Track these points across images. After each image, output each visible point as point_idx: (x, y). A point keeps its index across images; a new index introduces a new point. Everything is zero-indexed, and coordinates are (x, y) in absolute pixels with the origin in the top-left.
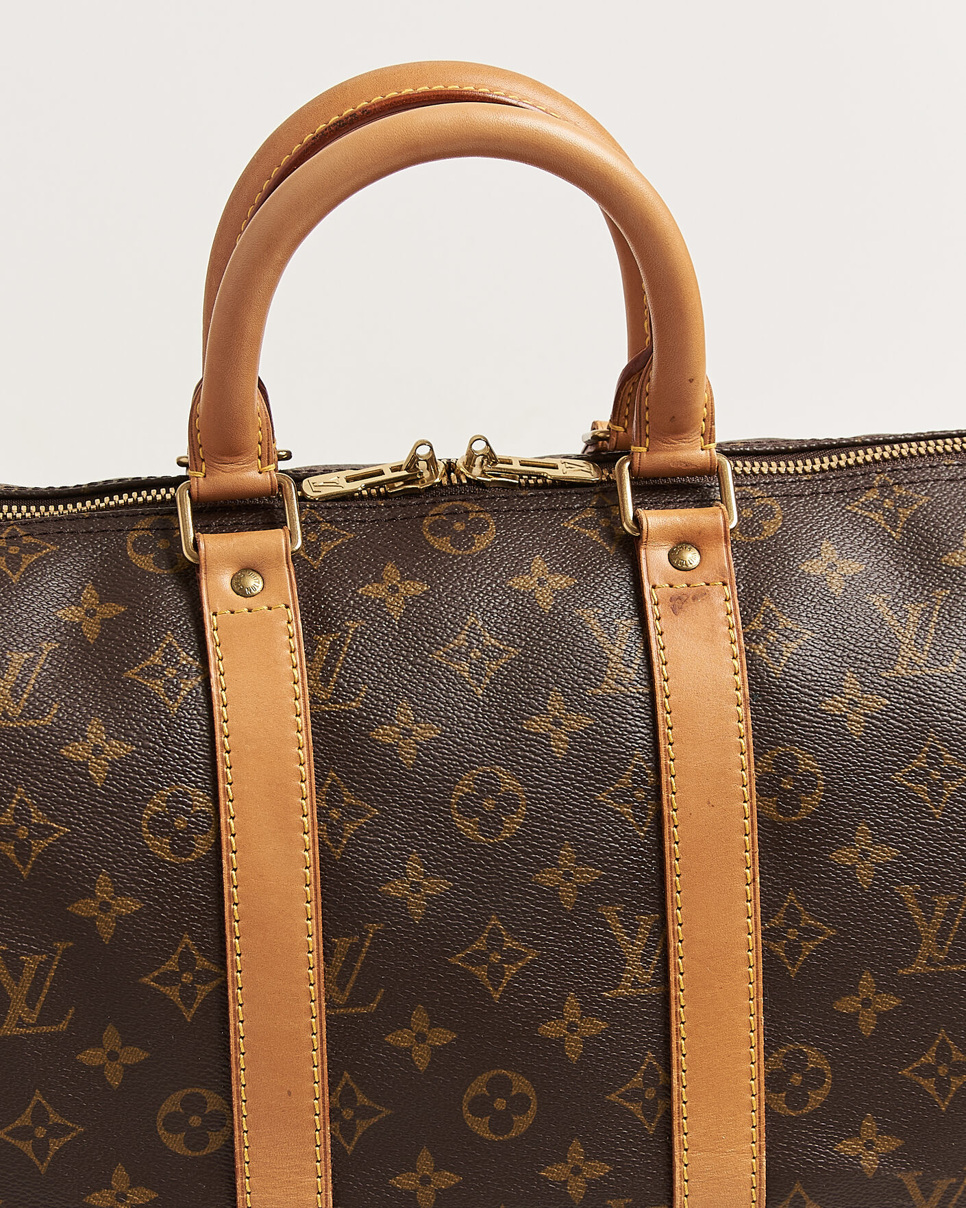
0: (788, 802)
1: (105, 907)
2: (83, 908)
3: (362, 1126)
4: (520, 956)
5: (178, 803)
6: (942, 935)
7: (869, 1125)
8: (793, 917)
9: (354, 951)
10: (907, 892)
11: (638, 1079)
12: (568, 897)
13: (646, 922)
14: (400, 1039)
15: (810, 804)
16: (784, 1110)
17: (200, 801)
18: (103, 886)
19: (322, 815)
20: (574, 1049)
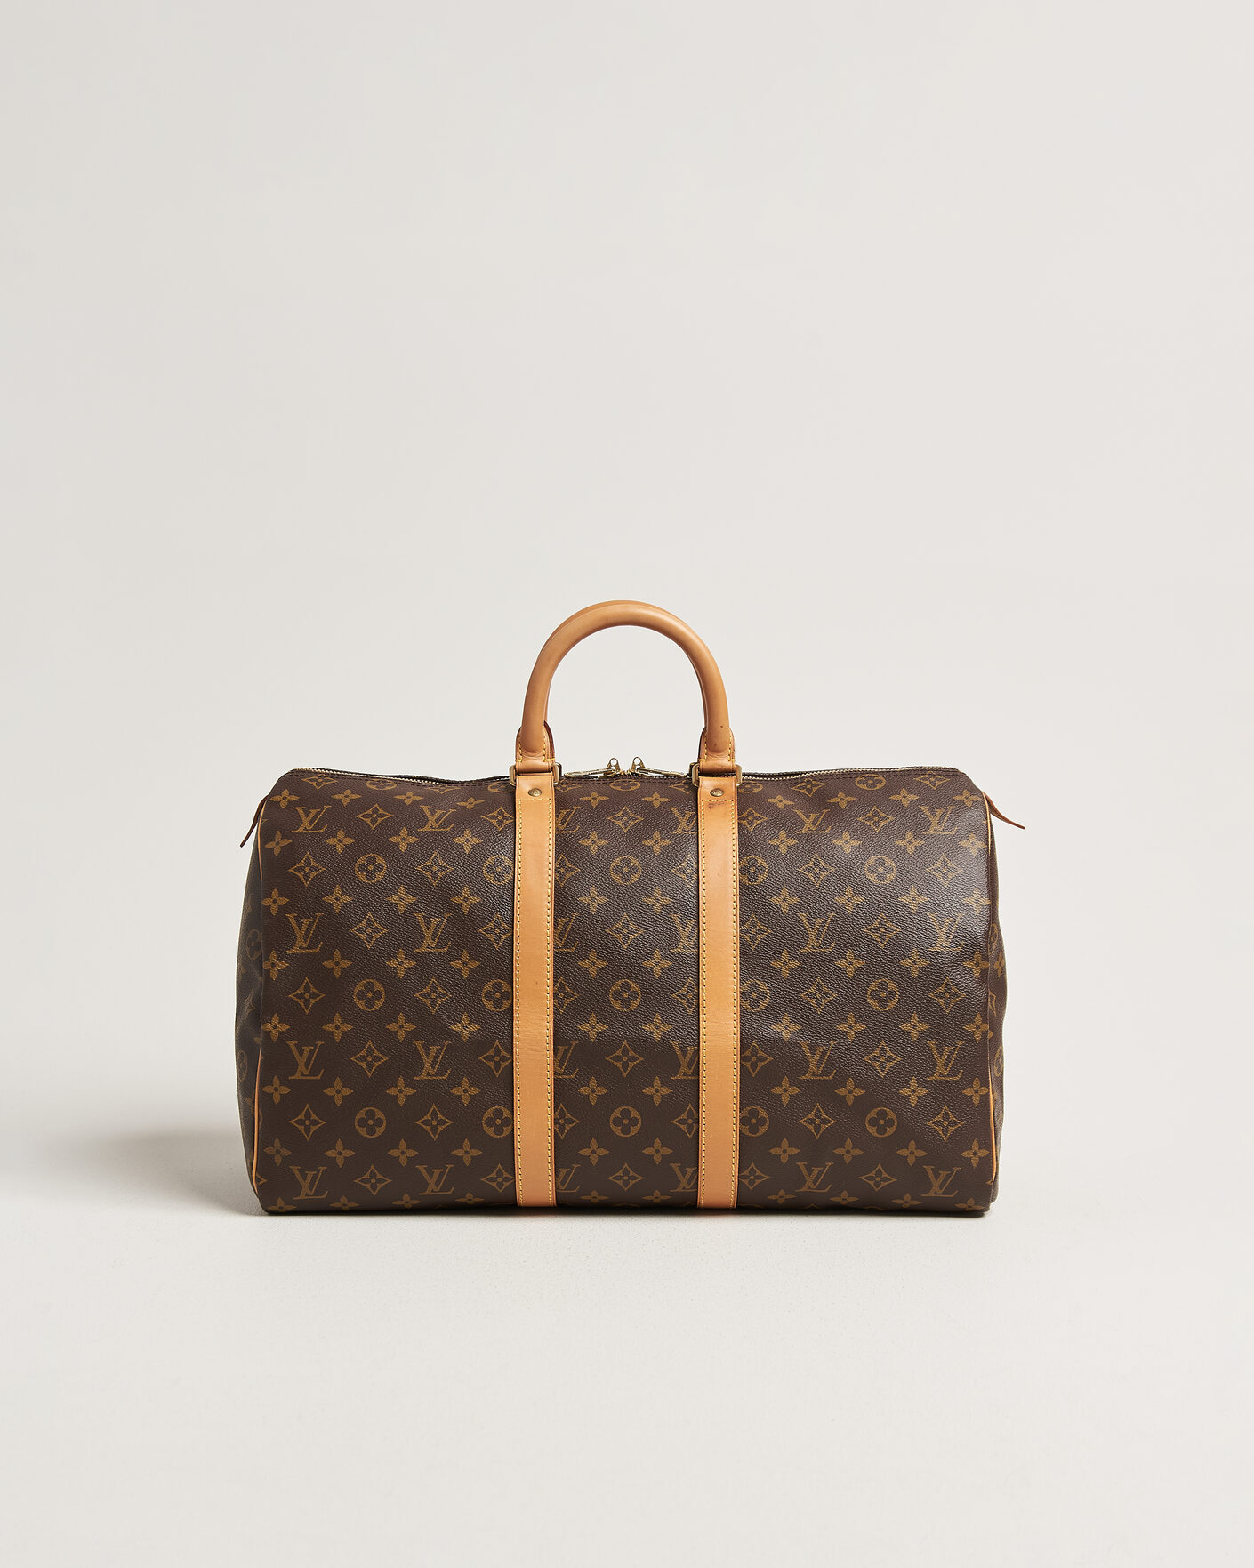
0: (752, 878)
1: (466, 899)
2: (457, 899)
3: (567, 1001)
4: (636, 931)
5: (499, 862)
6: (818, 935)
7: (786, 1018)
8: (753, 924)
9: (566, 924)
10: (803, 916)
11: (685, 988)
12: (657, 909)
13: (691, 923)
14: (585, 963)
15: (761, 878)
16: (749, 1009)
17: (508, 863)
18: (466, 891)
19: (557, 871)
20: (657, 973)
